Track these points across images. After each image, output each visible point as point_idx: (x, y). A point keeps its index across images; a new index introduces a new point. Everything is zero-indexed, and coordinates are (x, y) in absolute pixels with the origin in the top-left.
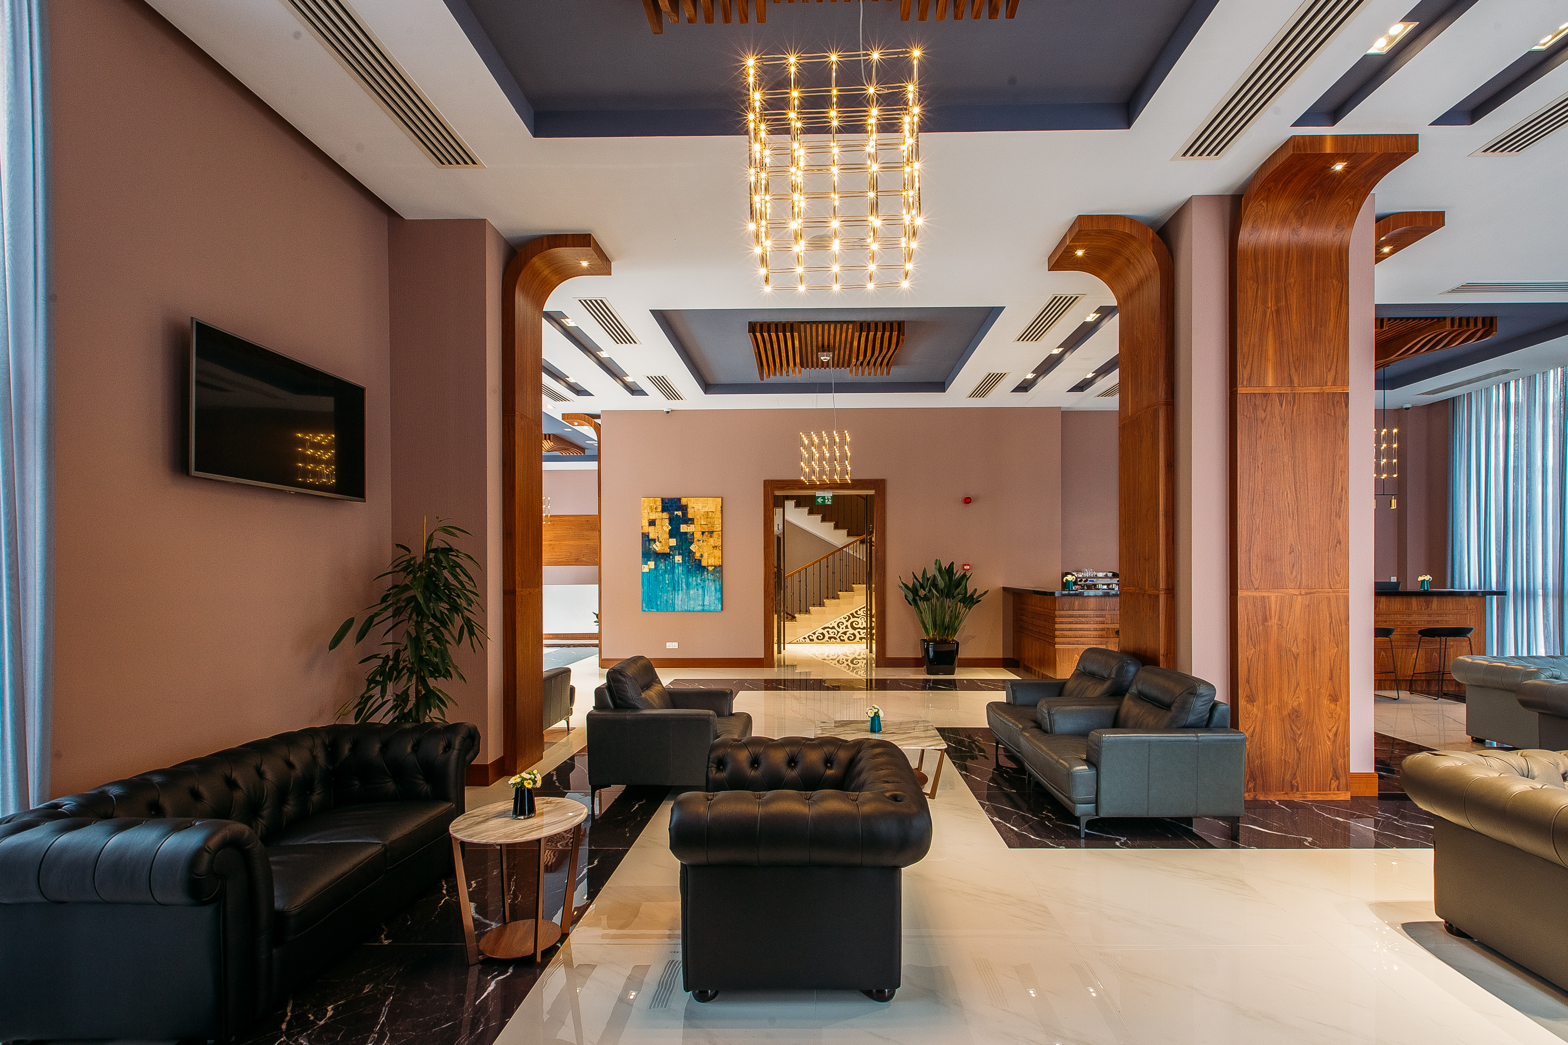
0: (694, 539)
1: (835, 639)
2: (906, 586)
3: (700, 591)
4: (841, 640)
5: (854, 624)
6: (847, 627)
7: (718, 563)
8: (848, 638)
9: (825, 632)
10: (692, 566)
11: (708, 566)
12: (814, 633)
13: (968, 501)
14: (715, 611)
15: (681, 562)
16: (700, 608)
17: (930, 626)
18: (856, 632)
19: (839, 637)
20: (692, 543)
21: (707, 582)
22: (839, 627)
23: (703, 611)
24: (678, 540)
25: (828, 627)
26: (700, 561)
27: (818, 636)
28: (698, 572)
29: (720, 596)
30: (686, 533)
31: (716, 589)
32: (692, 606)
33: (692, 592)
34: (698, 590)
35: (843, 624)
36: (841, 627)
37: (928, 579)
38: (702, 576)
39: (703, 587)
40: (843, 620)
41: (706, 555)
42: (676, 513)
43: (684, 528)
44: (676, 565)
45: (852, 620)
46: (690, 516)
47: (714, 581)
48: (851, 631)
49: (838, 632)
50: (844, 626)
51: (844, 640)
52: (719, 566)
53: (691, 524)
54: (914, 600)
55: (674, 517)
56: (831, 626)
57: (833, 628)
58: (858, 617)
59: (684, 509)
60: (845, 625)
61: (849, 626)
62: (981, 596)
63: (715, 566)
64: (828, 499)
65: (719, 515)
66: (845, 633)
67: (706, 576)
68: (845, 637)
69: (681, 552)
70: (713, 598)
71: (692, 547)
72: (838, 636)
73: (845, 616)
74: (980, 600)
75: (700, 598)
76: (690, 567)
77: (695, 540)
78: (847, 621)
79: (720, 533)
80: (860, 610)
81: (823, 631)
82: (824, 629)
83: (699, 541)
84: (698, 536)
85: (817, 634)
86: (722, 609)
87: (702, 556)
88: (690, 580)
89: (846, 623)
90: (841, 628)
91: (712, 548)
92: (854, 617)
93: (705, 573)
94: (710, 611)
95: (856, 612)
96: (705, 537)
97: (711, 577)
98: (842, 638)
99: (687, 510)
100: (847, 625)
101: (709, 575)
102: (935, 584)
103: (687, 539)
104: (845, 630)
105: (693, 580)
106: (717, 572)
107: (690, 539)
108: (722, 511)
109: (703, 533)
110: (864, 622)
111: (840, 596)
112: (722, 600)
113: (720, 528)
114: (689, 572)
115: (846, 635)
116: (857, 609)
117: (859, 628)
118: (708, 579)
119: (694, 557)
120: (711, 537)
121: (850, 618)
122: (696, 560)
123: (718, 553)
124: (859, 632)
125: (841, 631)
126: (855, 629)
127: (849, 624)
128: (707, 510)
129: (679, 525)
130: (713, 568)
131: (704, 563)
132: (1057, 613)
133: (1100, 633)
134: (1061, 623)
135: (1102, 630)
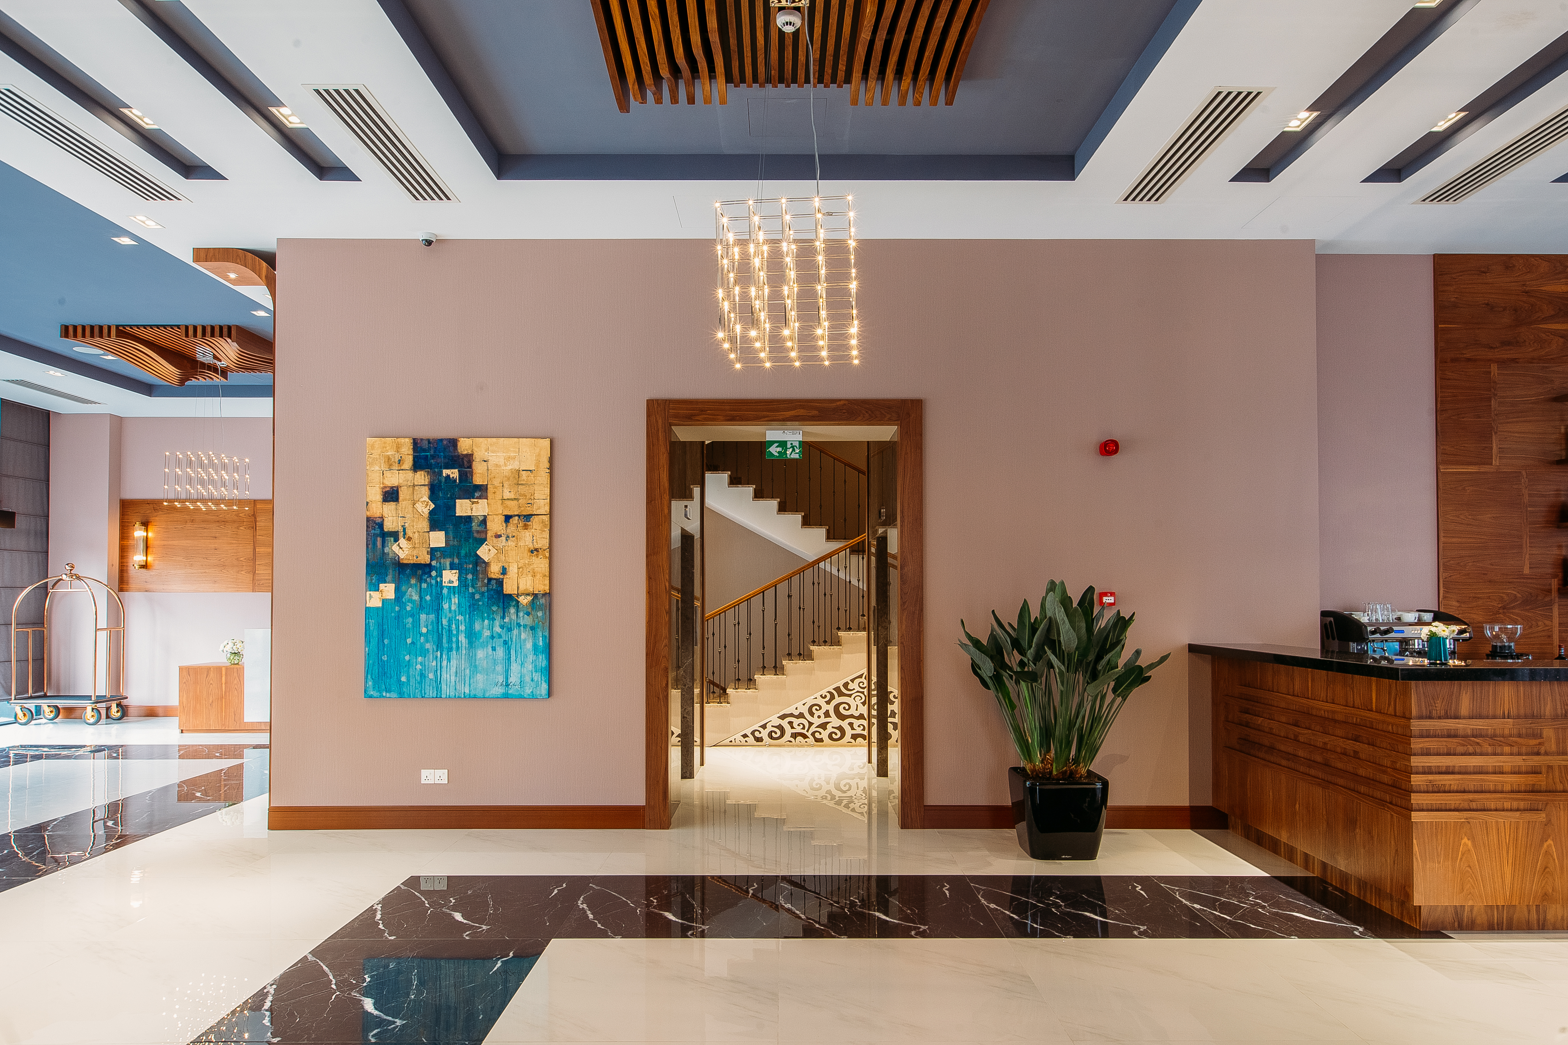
0: (485, 532)
1: (805, 736)
2: (976, 643)
3: (500, 652)
4: (817, 740)
5: (841, 708)
6: (827, 714)
7: (542, 586)
8: (830, 736)
9: (785, 723)
10: (482, 594)
11: (518, 595)
12: (764, 727)
13: (1109, 448)
14: (533, 698)
15: (456, 584)
16: (498, 691)
17: (1034, 739)
18: (845, 724)
19: (813, 734)
20: (482, 541)
21: (515, 632)
22: (812, 714)
23: (506, 696)
24: (451, 535)
25: (792, 715)
26: (500, 583)
27: (772, 732)
28: (495, 608)
29: (545, 663)
30: (468, 519)
31: (535, 647)
32: (481, 685)
33: (480, 654)
34: (494, 649)
35: (820, 708)
36: (817, 713)
37: (1034, 629)
38: (503, 617)
39: (505, 642)
40: (822, 702)
41: (513, 570)
42: (445, 472)
43: (463, 507)
44: (445, 591)
45: (838, 700)
46: (478, 480)
47: (532, 628)
48: (835, 721)
49: (811, 724)
50: (821, 713)
51: (821, 740)
52: (544, 595)
53: (480, 498)
54: (997, 679)
55: (440, 482)
56: (796, 713)
57: (801, 715)
58: (850, 696)
59: (465, 463)
60: (823, 710)
61: (832, 713)
62: (1152, 666)
63: (535, 596)
64: (793, 447)
65: (543, 477)
66: (823, 726)
67: (514, 617)
68: (825, 735)
69: (456, 561)
70: (530, 667)
71: (483, 552)
72: (811, 731)
73: (824, 692)
74: (1149, 677)
75: (500, 668)
76: (477, 596)
77: (489, 534)
78: (828, 703)
79: (546, 518)
80: (852, 681)
81: (780, 722)
82: (783, 717)
83: (499, 536)
84: (495, 525)
85: (769, 728)
86: (550, 694)
87: (504, 571)
88: (477, 626)
89: (825, 707)
90: (816, 716)
91: (527, 554)
92: (841, 694)
93: (512, 610)
94: (521, 697)
95: (846, 685)
96: (511, 529)
97: (526, 620)
98: (817, 735)
99: (470, 467)
100: (827, 711)
101: (521, 614)
102: (1051, 641)
103: (469, 532)
104: (823, 720)
105: (483, 627)
106: (540, 608)
107: (478, 532)
108: (551, 468)
109: (508, 518)
110: (860, 705)
111: (815, 655)
112: (549, 672)
113: (547, 508)
114: (473, 608)
115: (825, 729)
116: (848, 679)
117: (852, 716)
118: (519, 625)
119: (485, 572)
120: (526, 527)
121: (832, 697)
122: (490, 580)
123: (541, 564)
124: (851, 724)
125: (817, 721)
126: (842, 717)
127: (831, 708)
128: (514, 465)
129: (453, 499)
130: (530, 598)
131: (509, 588)
132: (1416, 725)
133: (1531, 779)
134: (1427, 753)
135: (1535, 771)
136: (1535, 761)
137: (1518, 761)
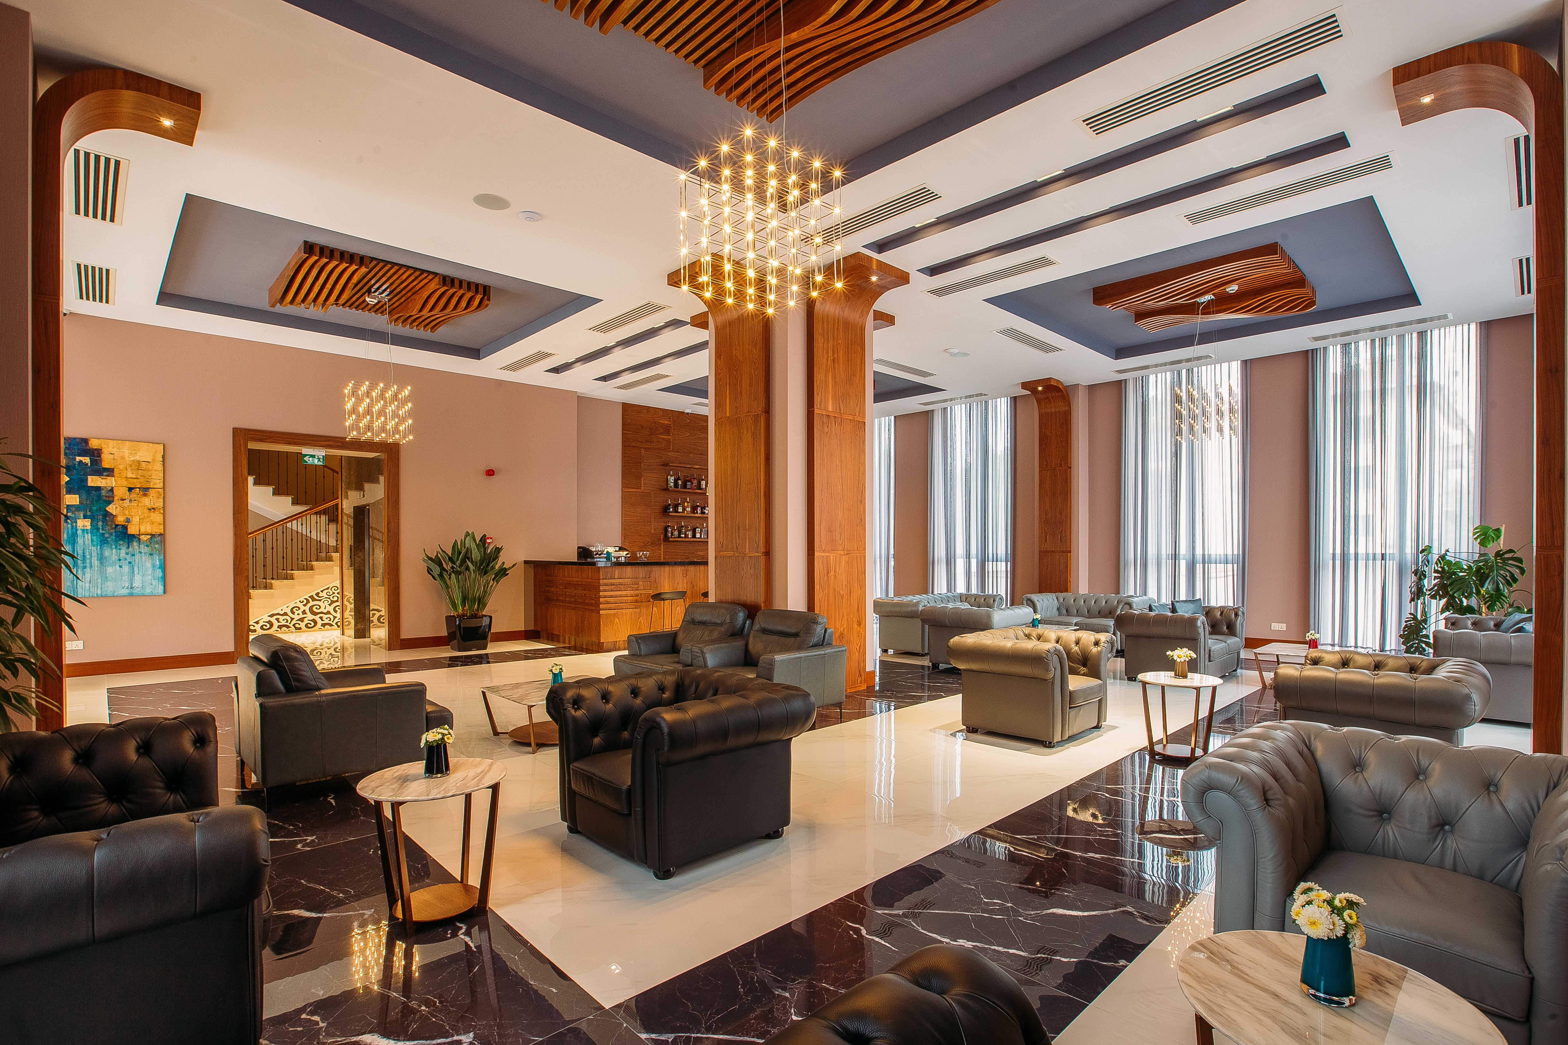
0: (113, 497)
1: (288, 627)
2: (431, 559)
3: (126, 568)
4: (296, 629)
5: (314, 608)
6: (304, 612)
7: (158, 530)
8: (306, 626)
9: (273, 620)
10: (111, 534)
11: (139, 535)
12: (257, 623)
13: (490, 473)
14: (152, 595)
15: (89, 527)
16: (125, 592)
17: (457, 602)
18: (317, 618)
19: (294, 625)
20: (110, 502)
21: (137, 557)
22: (293, 613)
23: (131, 595)
24: (84, 497)
25: (278, 614)
26: (125, 528)
27: (262, 626)
28: (121, 542)
29: (161, 574)
30: (98, 489)
31: (154, 566)
32: (111, 589)
33: (110, 570)
34: (121, 567)
35: (299, 609)
36: (297, 612)
37: (460, 553)
38: (128, 548)
39: (130, 563)
40: (300, 605)
41: (136, 520)
42: (78, 459)
43: (93, 481)
44: (79, 532)
45: (312, 603)
46: (106, 464)
47: (151, 555)
48: (310, 616)
49: (292, 619)
50: (300, 612)
51: (300, 628)
52: (160, 535)
53: (108, 476)
54: (441, 575)
55: (75, 465)
56: (282, 613)
57: (285, 614)
58: (320, 600)
59: (96, 454)
60: (302, 610)
61: (308, 611)
62: (509, 568)
63: (153, 536)
64: (319, 459)
65: (159, 466)
66: (302, 620)
67: (137, 548)
68: (302, 625)
69: (89, 513)
70: (150, 577)
71: (111, 508)
72: (292, 623)
73: (302, 599)
74: (508, 574)
75: (125, 578)
76: (107, 535)
77: (116, 498)
78: (305, 605)
79: (161, 491)
80: (322, 591)
81: (270, 619)
82: (271, 616)
83: (123, 500)
84: (120, 492)
85: (261, 623)
86: (165, 592)
87: (128, 521)
88: (107, 553)
89: (302, 608)
90: (296, 614)
91: (146, 511)
92: (314, 599)
93: (135, 544)
94: (143, 596)
95: (317, 594)
96: (133, 495)
97: (147, 550)
98: (297, 626)
99: (100, 456)
100: (304, 610)
101: (142, 546)
102: (467, 557)
103: (99, 497)
104: (301, 616)
105: (111, 553)
106: (157, 543)
107: (106, 496)
108: (163, 461)
109: (130, 489)
110: (328, 606)
111: (295, 576)
112: (164, 579)
113: (161, 485)
114: (103, 541)
115: (302, 621)
116: (319, 591)
117: (322, 613)
118: (140, 552)
119: (113, 521)
120: (145, 495)
121: (308, 602)
122: (117, 526)
123: (157, 517)
124: (321, 618)
125: (296, 617)
126: (315, 614)
127: (307, 608)
128: (137, 458)
129: (86, 475)
130: (149, 537)
131: (132, 530)
132: (602, 582)
133: (635, 598)
134: (605, 591)
135: (637, 596)
136: (637, 592)
137: (632, 592)
